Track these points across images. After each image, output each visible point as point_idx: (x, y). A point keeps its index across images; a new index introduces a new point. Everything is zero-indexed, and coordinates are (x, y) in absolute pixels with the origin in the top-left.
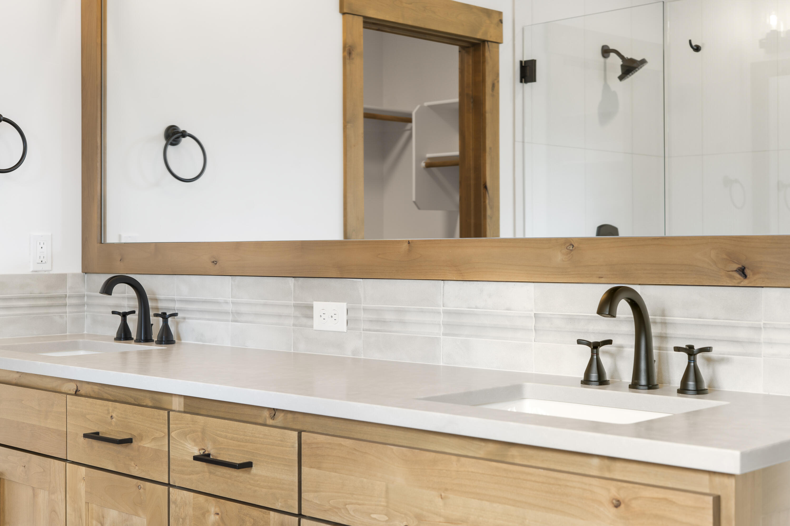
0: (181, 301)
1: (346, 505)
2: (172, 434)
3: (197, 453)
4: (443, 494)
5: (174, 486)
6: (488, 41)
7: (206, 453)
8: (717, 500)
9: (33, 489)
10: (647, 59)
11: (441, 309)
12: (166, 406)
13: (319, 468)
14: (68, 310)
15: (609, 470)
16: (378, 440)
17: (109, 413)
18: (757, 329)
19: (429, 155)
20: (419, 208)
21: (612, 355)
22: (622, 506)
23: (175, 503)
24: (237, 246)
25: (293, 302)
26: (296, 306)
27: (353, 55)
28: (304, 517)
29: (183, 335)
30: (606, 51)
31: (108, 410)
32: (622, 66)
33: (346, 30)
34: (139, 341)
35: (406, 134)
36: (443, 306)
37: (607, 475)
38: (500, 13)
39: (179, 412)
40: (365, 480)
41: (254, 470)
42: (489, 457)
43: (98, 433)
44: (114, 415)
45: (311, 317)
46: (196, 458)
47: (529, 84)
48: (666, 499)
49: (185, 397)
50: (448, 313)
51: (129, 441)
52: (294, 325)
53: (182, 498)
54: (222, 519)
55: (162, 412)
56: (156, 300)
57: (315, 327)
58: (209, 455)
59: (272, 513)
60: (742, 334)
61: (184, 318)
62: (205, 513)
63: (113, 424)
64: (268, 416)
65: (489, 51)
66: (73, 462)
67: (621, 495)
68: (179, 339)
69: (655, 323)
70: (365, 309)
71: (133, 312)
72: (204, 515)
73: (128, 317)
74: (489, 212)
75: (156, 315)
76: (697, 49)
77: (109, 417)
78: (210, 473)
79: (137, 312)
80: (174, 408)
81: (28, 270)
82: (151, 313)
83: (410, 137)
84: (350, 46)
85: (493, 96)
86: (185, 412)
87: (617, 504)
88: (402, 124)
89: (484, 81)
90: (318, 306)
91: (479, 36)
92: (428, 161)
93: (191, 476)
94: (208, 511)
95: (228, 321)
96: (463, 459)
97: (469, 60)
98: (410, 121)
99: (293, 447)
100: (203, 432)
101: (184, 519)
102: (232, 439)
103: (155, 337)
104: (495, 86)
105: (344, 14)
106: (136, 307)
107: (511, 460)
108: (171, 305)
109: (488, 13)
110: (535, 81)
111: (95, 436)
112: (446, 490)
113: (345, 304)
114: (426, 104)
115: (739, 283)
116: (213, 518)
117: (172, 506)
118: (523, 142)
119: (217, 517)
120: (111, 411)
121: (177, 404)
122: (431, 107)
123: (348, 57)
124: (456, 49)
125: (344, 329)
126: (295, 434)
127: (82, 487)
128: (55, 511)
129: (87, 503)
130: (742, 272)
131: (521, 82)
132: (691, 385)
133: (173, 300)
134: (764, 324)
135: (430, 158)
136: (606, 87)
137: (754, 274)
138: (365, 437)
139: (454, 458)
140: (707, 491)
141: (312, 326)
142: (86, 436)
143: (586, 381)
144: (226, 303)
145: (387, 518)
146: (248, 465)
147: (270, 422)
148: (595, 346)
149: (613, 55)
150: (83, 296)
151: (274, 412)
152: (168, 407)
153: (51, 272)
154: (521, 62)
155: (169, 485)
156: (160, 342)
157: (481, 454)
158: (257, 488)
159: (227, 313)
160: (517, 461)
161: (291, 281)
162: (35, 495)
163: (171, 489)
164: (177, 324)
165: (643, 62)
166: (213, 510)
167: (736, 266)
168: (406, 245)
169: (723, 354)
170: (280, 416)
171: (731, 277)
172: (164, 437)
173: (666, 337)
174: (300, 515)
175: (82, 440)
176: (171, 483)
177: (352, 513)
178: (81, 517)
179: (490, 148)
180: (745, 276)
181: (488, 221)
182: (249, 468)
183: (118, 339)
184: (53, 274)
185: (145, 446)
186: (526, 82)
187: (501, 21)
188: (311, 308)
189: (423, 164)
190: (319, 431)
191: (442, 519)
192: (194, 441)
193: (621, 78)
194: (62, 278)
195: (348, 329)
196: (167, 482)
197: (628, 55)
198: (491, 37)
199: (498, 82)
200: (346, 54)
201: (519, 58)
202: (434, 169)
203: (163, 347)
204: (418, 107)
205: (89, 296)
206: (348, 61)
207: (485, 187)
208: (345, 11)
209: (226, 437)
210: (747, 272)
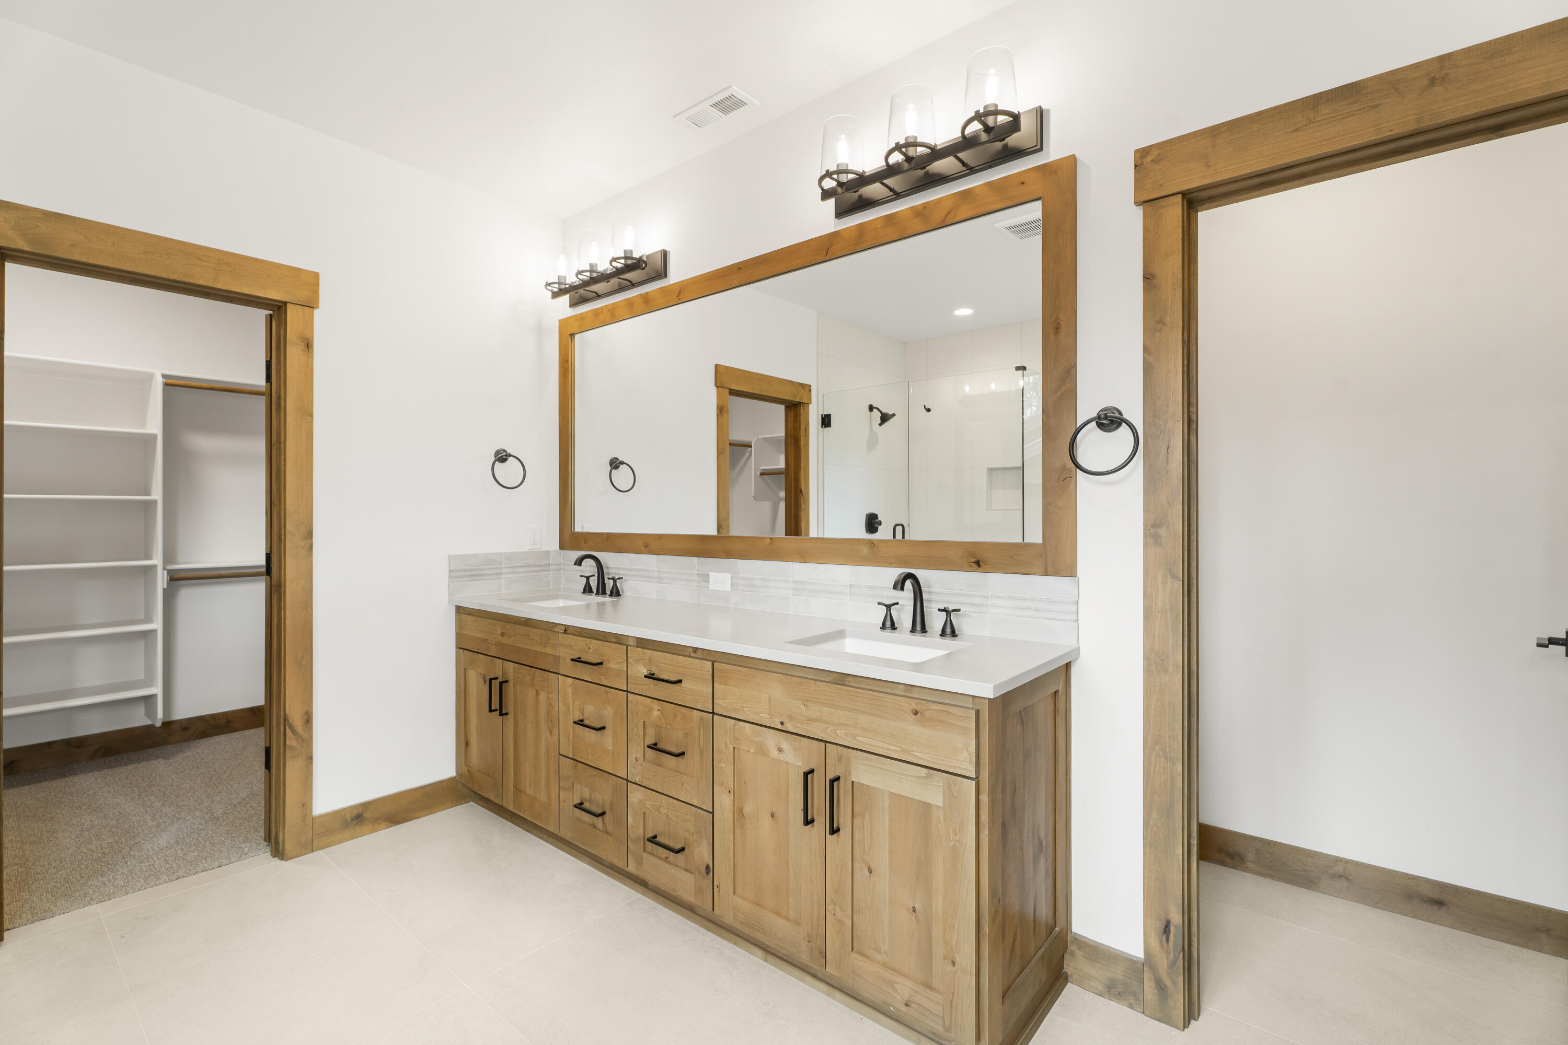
0: (624, 569)
1: (743, 707)
2: (629, 660)
3: (646, 674)
4: (805, 704)
5: (630, 692)
6: (802, 403)
7: (652, 673)
8: (978, 712)
9: (537, 690)
10: (896, 413)
11: (791, 579)
12: (624, 643)
13: (725, 685)
14: (550, 573)
15: (910, 692)
16: (763, 668)
17: (587, 646)
18: (987, 597)
19: (762, 468)
20: (756, 500)
21: (898, 611)
22: (919, 714)
23: (631, 702)
24: (661, 536)
25: (697, 572)
26: (698, 574)
27: (723, 412)
28: (716, 714)
29: (625, 590)
30: (871, 408)
31: (587, 644)
32: (881, 417)
33: (719, 396)
34: (597, 594)
35: (748, 454)
36: (792, 577)
37: (909, 695)
38: (810, 386)
39: (633, 646)
40: (755, 693)
41: (683, 684)
42: (835, 681)
43: (580, 658)
44: (591, 647)
45: (708, 582)
46: (646, 676)
47: (827, 428)
48: (946, 711)
49: (637, 638)
50: (794, 582)
51: (601, 663)
52: (697, 586)
53: (636, 700)
54: (662, 713)
55: (622, 646)
56: (608, 568)
57: (710, 588)
58: (653, 674)
59: (695, 711)
60: (977, 600)
61: (626, 580)
62: (651, 710)
63: (590, 652)
64: (691, 651)
65: (803, 408)
66: (563, 675)
67: (918, 708)
68: (623, 593)
69: (925, 592)
70: (742, 578)
71: (594, 576)
72: (650, 710)
73: (590, 578)
74: (803, 506)
75: (609, 579)
76: (928, 410)
77: (587, 648)
78: (654, 685)
79: (596, 575)
80: (630, 644)
81: (526, 549)
82: (606, 576)
83: (751, 454)
84: (721, 407)
85: (805, 436)
86: (637, 647)
87: (916, 713)
88: (746, 448)
89: (800, 427)
90: (712, 575)
91: (797, 400)
92: (762, 471)
93: (642, 687)
94: (653, 708)
95: (654, 582)
96: (818, 682)
97: (791, 414)
98: (751, 446)
99: (709, 671)
100: (650, 659)
101: (637, 713)
102: (669, 665)
103: (608, 592)
104: (807, 430)
105: (717, 387)
106: (595, 572)
107: (848, 684)
108: (617, 571)
109: (803, 386)
110: (830, 427)
111: (578, 660)
112: (808, 700)
113: (730, 574)
114: (760, 437)
115: (976, 570)
116: (656, 713)
117: (629, 704)
118: (823, 463)
119: (659, 712)
120: (588, 644)
121: (631, 642)
122: (763, 439)
123: (719, 413)
124: (783, 407)
125: (729, 589)
126: (710, 663)
127: (570, 690)
128: (551, 705)
129: (573, 701)
130: (978, 563)
131: (822, 427)
132: (948, 630)
133: (619, 568)
134: (991, 595)
135: (763, 470)
136: (871, 429)
137: (985, 565)
138: (755, 667)
139: (812, 681)
140: (971, 706)
141: (709, 587)
142: (572, 660)
143: (883, 627)
144: (653, 571)
145: (769, 717)
146: (680, 681)
147: (693, 655)
148: (888, 607)
149: (874, 410)
150: (560, 564)
151: (695, 650)
152: (627, 643)
153: (542, 550)
154: (822, 415)
155: (627, 691)
156: (611, 595)
157: (829, 679)
158: (685, 696)
159: (654, 577)
160: (852, 684)
161: (695, 559)
162: (537, 694)
163: (628, 694)
164: (622, 583)
165: (894, 415)
166: (656, 708)
167: (974, 560)
168: (769, 540)
169: (965, 612)
170: (700, 652)
171: (971, 566)
172: (624, 662)
173: (931, 601)
174: (713, 713)
175: (569, 661)
176: (629, 690)
177: (747, 713)
178: (569, 709)
179: (804, 468)
180: (980, 566)
181: (803, 511)
182: (680, 684)
183: (584, 592)
184: (541, 551)
185: (612, 667)
186: (825, 427)
187: (810, 391)
188: (708, 576)
189: (759, 474)
190: (725, 662)
191: (805, 719)
192: (644, 665)
193: (880, 425)
194: (547, 553)
195: (732, 590)
196: (626, 690)
197: (884, 411)
198: (804, 400)
199: (809, 428)
200: (719, 411)
201: (821, 413)
202: (764, 476)
203: (614, 599)
204: (756, 438)
205: (563, 564)
206: (719, 416)
207: (801, 491)
208: (718, 385)
209: (665, 664)
210: (981, 563)
